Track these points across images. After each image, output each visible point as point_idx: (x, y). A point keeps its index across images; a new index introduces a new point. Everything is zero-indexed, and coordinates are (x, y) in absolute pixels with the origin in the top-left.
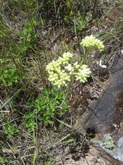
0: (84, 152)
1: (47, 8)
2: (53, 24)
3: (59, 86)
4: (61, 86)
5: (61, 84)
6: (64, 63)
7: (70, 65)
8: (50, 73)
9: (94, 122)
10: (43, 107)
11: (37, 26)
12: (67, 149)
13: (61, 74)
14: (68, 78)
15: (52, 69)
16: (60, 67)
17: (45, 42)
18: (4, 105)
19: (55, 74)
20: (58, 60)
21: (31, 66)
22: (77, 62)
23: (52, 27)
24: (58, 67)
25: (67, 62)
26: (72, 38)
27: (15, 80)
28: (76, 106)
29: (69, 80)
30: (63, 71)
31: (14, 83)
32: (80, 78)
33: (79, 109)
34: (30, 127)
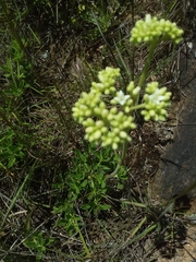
0: (179, 240)
1: (36, 13)
2: (55, 37)
3: (115, 147)
4: (119, 144)
5: (117, 139)
6: (107, 92)
7: (121, 93)
8: (85, 123)
9: (181, 182)
10: (84, 185)
11: (28, 48)
12: (148, 245)
13: (110, 117)
14: (129, 122)
15: (88, 113)
16: (102, 104)
17: (51, 70)
18: (13, 202)
19: (99, 123)
20: (93, 91)
21: (40, 119)
22: (132, 84)
23: (54, 42)
24: (98, 104)
25: (113, 89)
26: (95, 51)
27: (18, 153)
28: (139, 165)
29: (133, 126)
30: (114, 110)
31: (18, 159)
32: (152, 113)
33: (147, 167)
34: (72, 227)
